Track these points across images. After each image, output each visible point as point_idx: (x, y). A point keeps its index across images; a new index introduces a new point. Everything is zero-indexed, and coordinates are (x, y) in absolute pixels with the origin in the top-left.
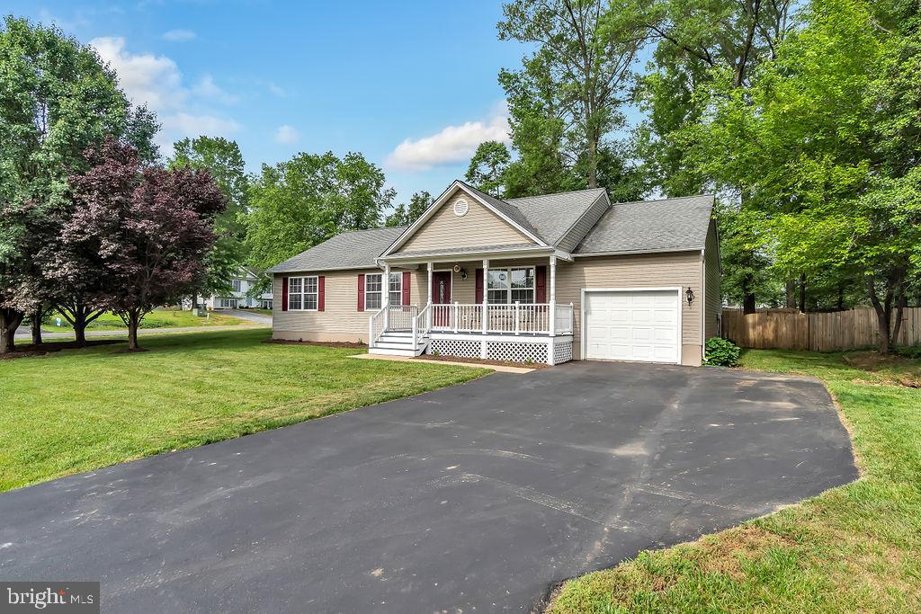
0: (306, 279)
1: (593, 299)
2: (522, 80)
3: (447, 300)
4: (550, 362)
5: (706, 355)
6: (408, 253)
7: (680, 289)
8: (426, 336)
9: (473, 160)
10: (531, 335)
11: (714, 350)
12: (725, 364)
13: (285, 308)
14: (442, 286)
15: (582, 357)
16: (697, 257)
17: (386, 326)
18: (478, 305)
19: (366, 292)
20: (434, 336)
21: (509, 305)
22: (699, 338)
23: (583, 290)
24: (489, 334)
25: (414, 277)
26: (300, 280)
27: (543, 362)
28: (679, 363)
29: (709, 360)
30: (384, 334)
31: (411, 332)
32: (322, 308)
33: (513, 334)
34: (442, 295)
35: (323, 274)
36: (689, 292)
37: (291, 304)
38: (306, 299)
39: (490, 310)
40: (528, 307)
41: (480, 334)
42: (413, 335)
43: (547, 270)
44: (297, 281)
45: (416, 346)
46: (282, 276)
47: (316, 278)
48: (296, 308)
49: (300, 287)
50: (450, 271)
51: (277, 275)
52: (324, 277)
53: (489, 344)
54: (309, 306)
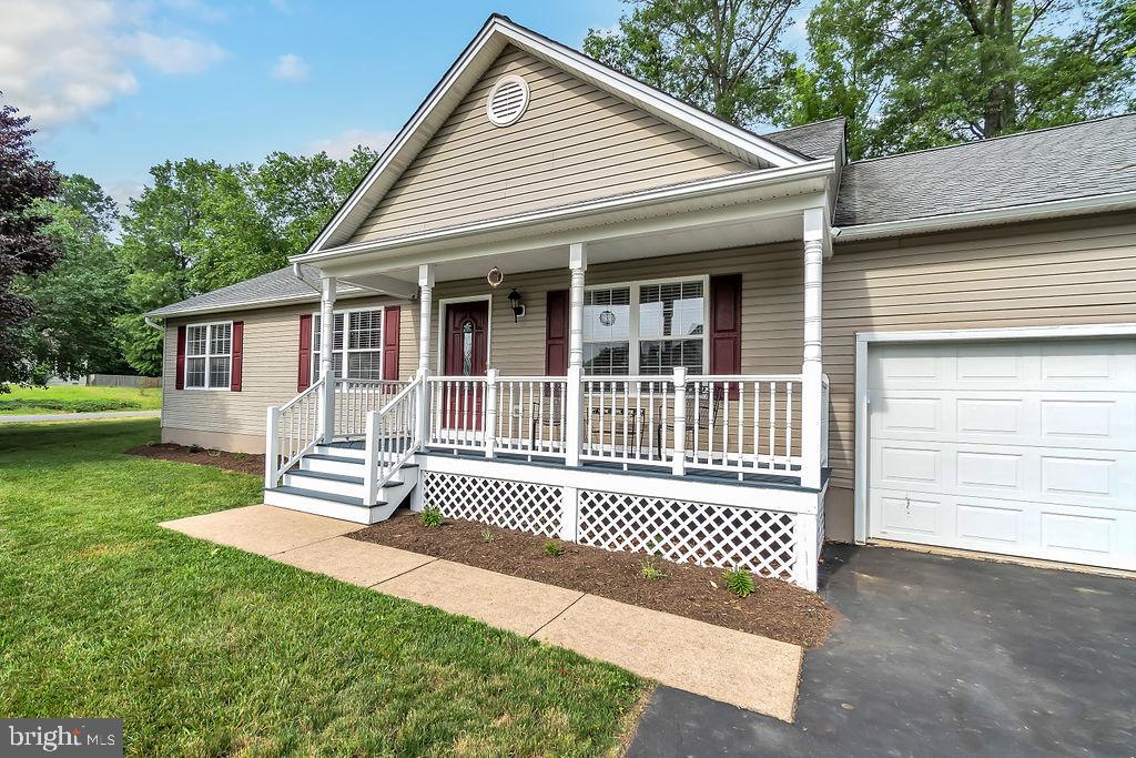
0: (213, 327)
1: (891, 366)
3: (478, 367)
8: (412, 461)
10: (730, 479)
13: (180, 386)
14: (468, 337)
17: (321, 431)
18: (552, 379)
19: (313, 352)
20: (435, 464)
23: (863, 338)
24: (587, 466)
25: (407, 317)
26: (204, 329)
30: (316, 451)
32: (237, 387)
33: (665, 473)
34: (467, 354)
35: (241, 316)
37: (190, 376)
38: (213, 368)
39: (590, 395)
41: (559, 463)
42: (366, 455)
43: (744, 285)
44: (199, 333)
45: (374, 493)
46: (178, 323)
47: (228, 327)
48: (197, 385)
49: (204, 343)
50: (487, 301)
51: (169, 321)
52: (242, 323)
53: (585, 496)
54: (217, 380)
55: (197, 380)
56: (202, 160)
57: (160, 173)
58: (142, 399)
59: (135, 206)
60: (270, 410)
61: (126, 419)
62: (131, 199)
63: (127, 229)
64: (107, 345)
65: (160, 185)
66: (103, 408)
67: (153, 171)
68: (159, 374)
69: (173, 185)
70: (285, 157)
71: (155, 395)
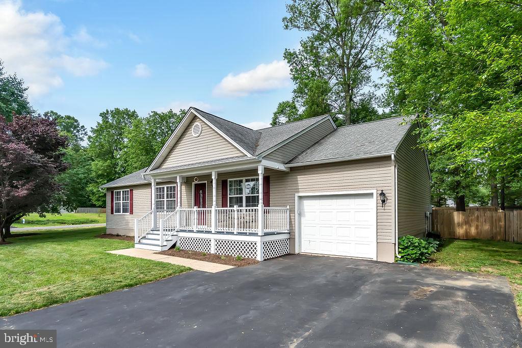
0: (123, 192)
1: (306, 203)
2: (300, 56)
3: (204, 205)
4: (259, 258)
5: (399, 252)
7: (374, 191)
8: (176, 233)
9: (275, 114)
10: (245, 234)
11: (407, 247)
12: (417, 260)
13: (112, 212)
15: (297, 252)
16: (389, 162)
17: (152, 226)
20: (182, 234)
21: (244, 208)
22: (392, 236)
23: (297, 195)
24: (217, 233)
26: (120, 192)
27: (254, 257)
28: (375, 259)
29: (402, 257)
30: (151, 232)
31: (159, 230)
32: (132, 213)
33: (232, 233)
34: (201, 201)
35: (132, 187)
36: (382, 194)
37: (116, 209)
38: (123, 206)
40: (252, 210)
41: (210, 232)
43: (270, 179)
44: (118, 193)
45: (162, 243)
46: (111, 190)
47: (128, 191)
48: (118, 212)
49: (120, 197)
50: (206, 183)
51: (108, 189)
52: (133, 190)
53: (216, 241)
54: (125, 211)
55: (118, 211)
56: (122, 108)
57: (104, 115)
58: (99, 218)
59: (93, 131)
60: (136, 220)
61: (93, 227)
62: (91, 128)
63: (90, 142)
64: (85, 197)
65: (104, 121)
66: (83, 223)
67: (101, 115)
68: (105, 207)
69: (110, 120)
70: (156, 113)
71: (103, 217)
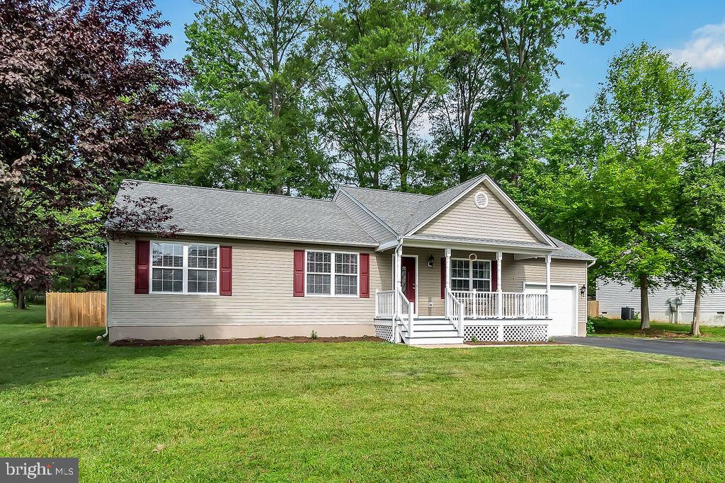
6: (427, 236)
7: (577, 285)
16: (584, 264)
19: (306, 273)
20: (466, 323)
22: (585, 318)
25: (373, 260)
27: (544, 340)
28: (576, 335)
46: (136, 238)
47: (214, 249)
50: (415, 258)
52: (230, 248)
53: (505, 328)
